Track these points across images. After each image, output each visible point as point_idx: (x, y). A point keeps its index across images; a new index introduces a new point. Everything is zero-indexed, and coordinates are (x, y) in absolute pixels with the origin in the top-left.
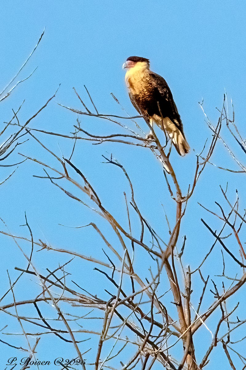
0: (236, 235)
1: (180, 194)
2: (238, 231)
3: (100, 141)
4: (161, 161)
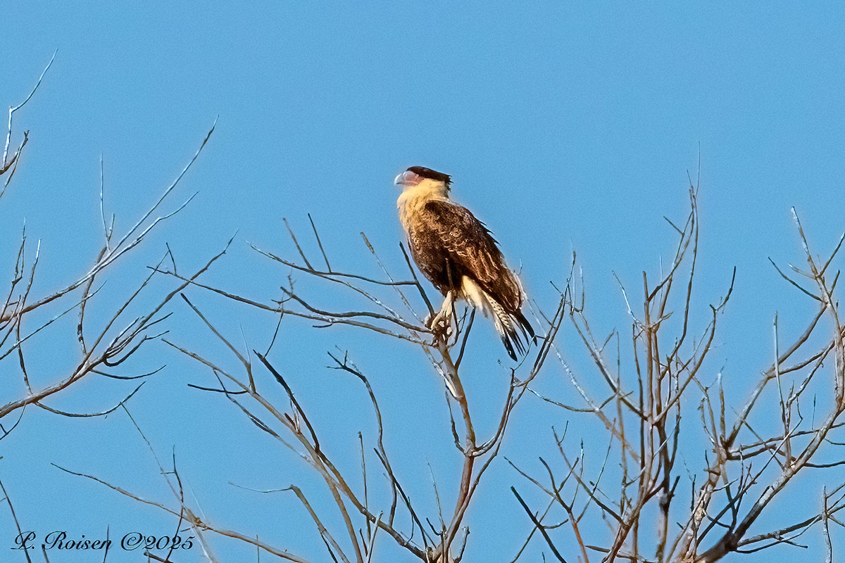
0: (575, 526)
1: (473, 440)
2: (579, 519)
3: (328, 321)
4: (442, 373)
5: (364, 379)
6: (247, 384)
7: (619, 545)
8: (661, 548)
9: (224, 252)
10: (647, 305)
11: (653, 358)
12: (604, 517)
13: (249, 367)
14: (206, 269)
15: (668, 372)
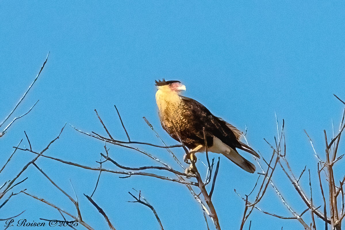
3: (128, 174)
4: (200, 201)
5: (151, 207)
9: (58, 138)
10: (327, 151)
11: (332, 184)
13: (77, 204)
14: (47, 148)
15: (341, 192)
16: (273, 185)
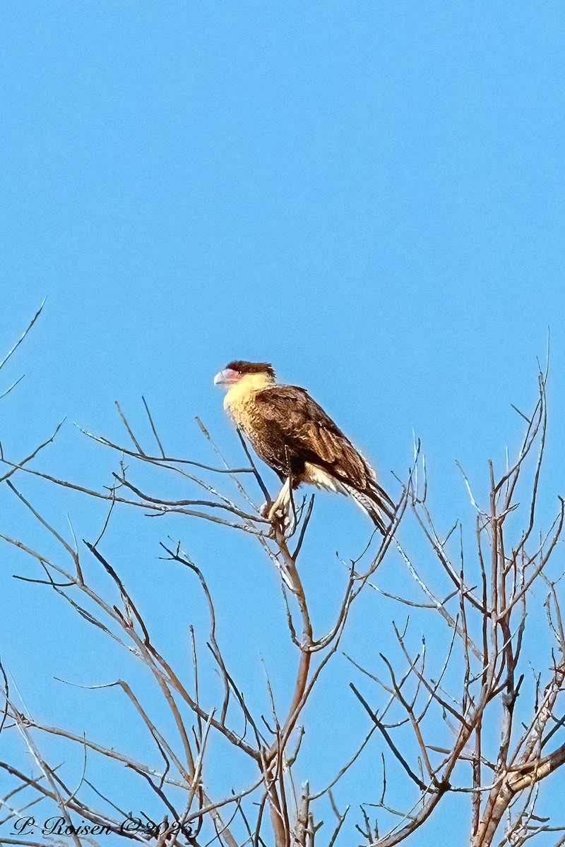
0: (416, 726)
1: (310, 634)
2: (420, 719)
3: (161, 510)
4: (278, 565)
5: (197, 570)
6: (76, 576)
7: (462, 746)
8: (504, 750)
9: (51, 440)
10: (493, 496)
11: (498, 552)
12: (445, 717)
13: (76, 558)
14: (33, 456)
15: (513, 567)
16: (400, 549)
